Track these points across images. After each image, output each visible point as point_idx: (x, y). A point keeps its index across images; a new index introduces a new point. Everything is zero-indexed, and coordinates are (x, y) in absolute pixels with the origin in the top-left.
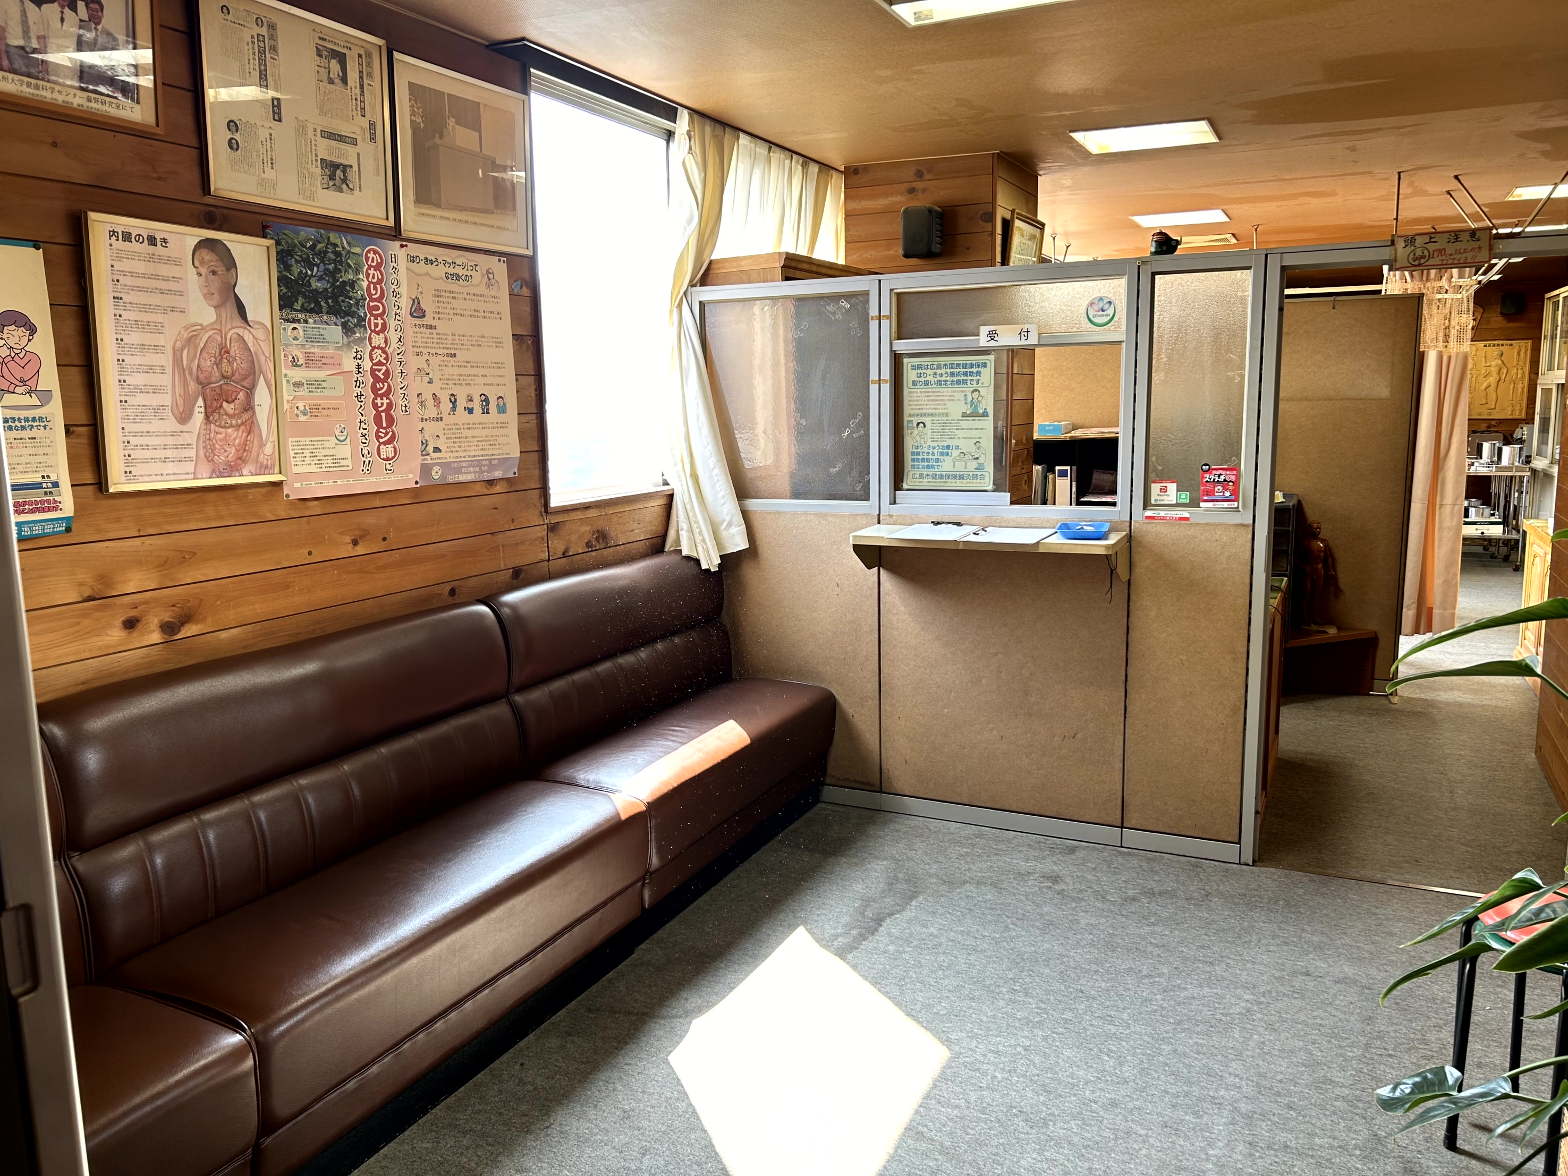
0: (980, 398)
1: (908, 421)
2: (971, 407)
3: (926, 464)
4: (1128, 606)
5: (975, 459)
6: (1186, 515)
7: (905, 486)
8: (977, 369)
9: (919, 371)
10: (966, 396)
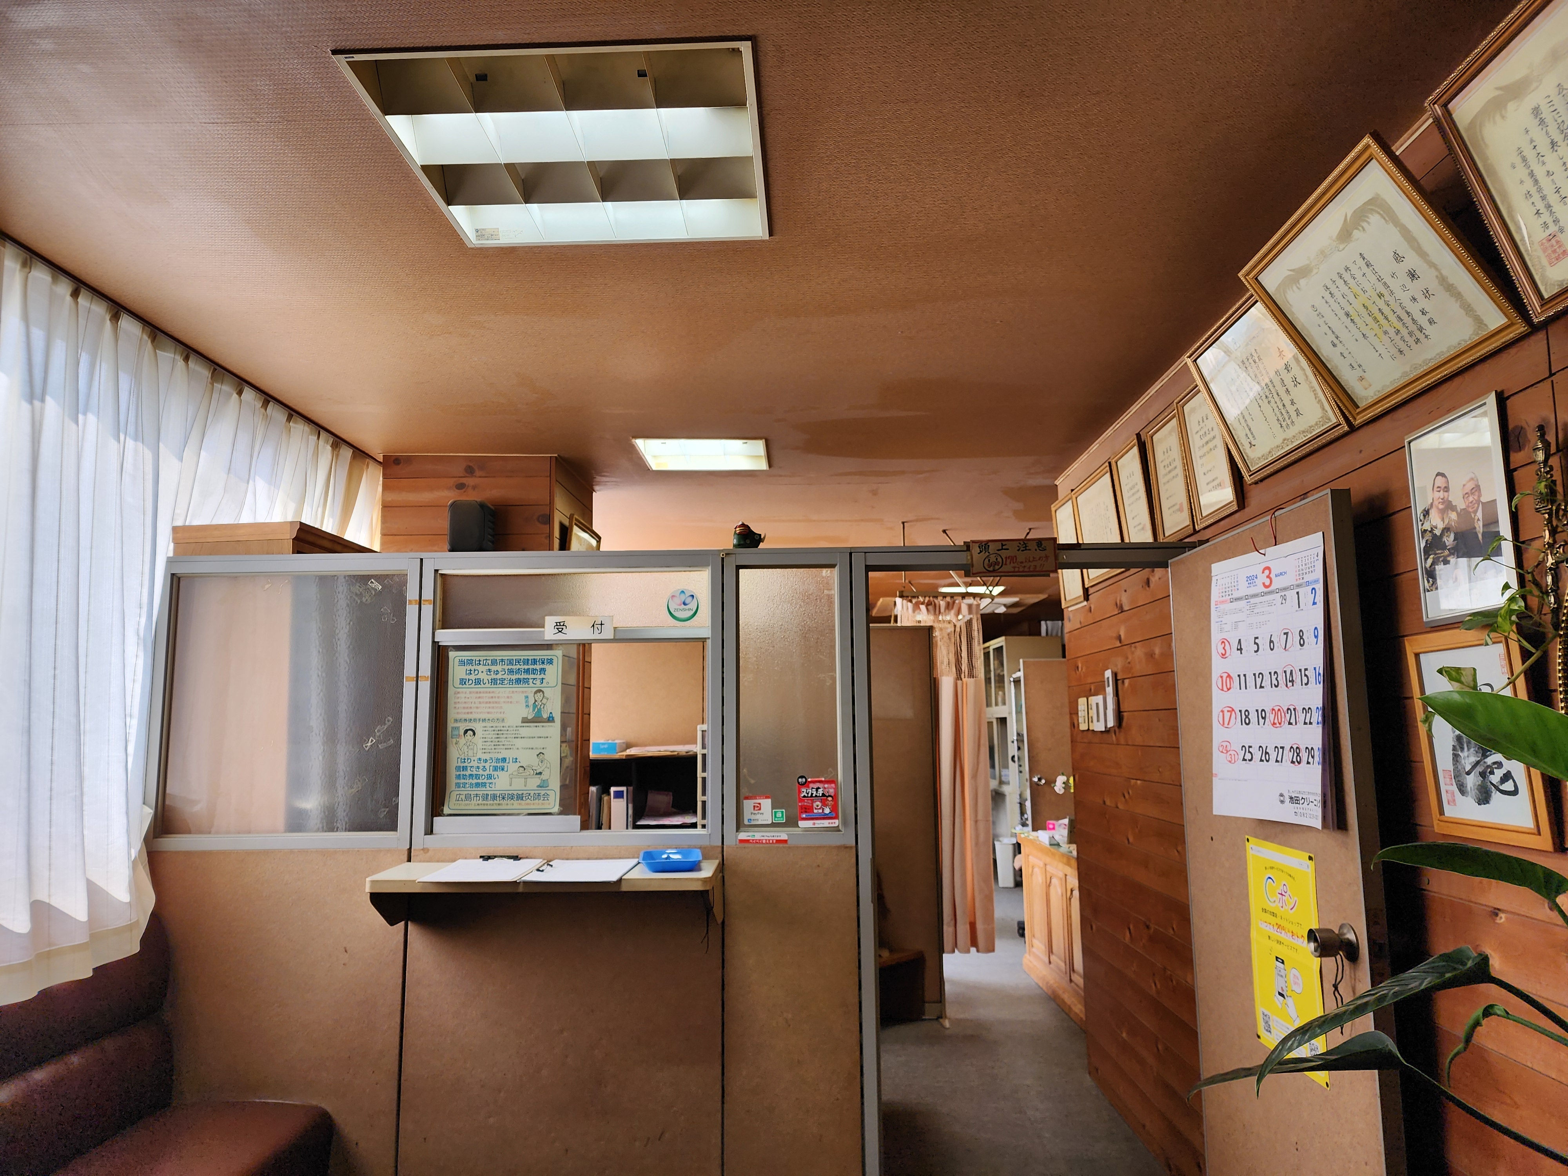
0: (544, 701)
1: (453, 728)
2: (534, 710)
3: (475, 781)
4: (723, 953)
5: (537, 774)
6: (784, 837)
7: (446, 810)
8: (542, 666)
9: (469, 667)
10: (527, 697)
